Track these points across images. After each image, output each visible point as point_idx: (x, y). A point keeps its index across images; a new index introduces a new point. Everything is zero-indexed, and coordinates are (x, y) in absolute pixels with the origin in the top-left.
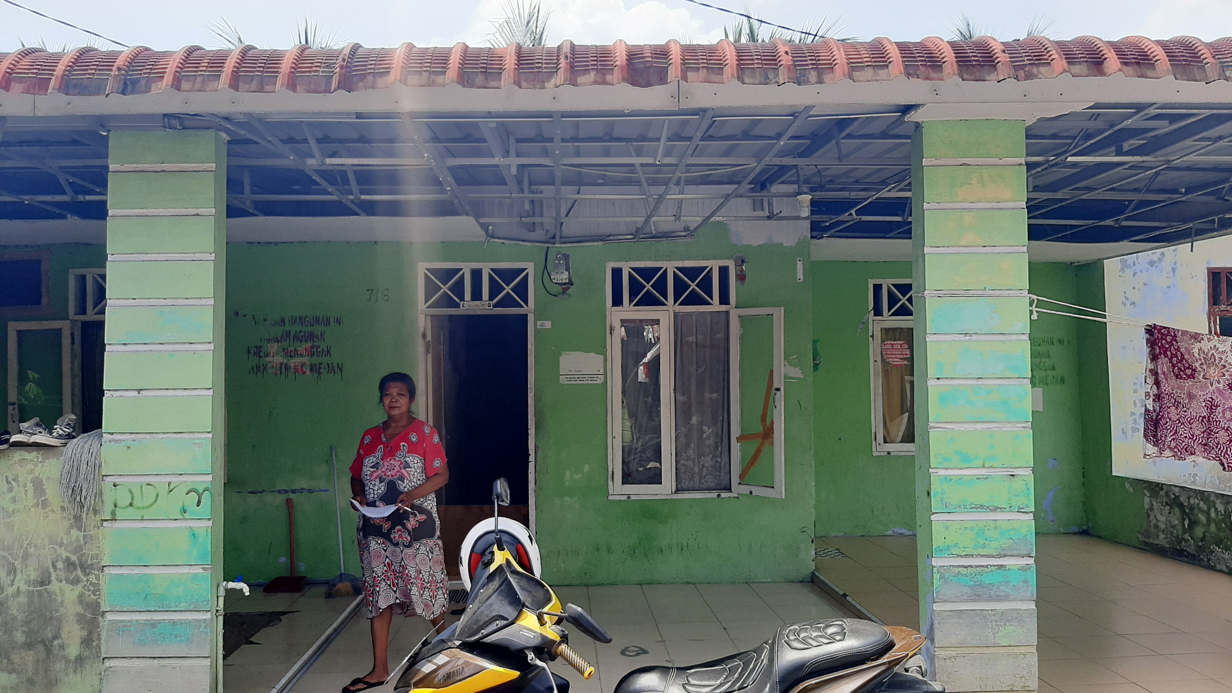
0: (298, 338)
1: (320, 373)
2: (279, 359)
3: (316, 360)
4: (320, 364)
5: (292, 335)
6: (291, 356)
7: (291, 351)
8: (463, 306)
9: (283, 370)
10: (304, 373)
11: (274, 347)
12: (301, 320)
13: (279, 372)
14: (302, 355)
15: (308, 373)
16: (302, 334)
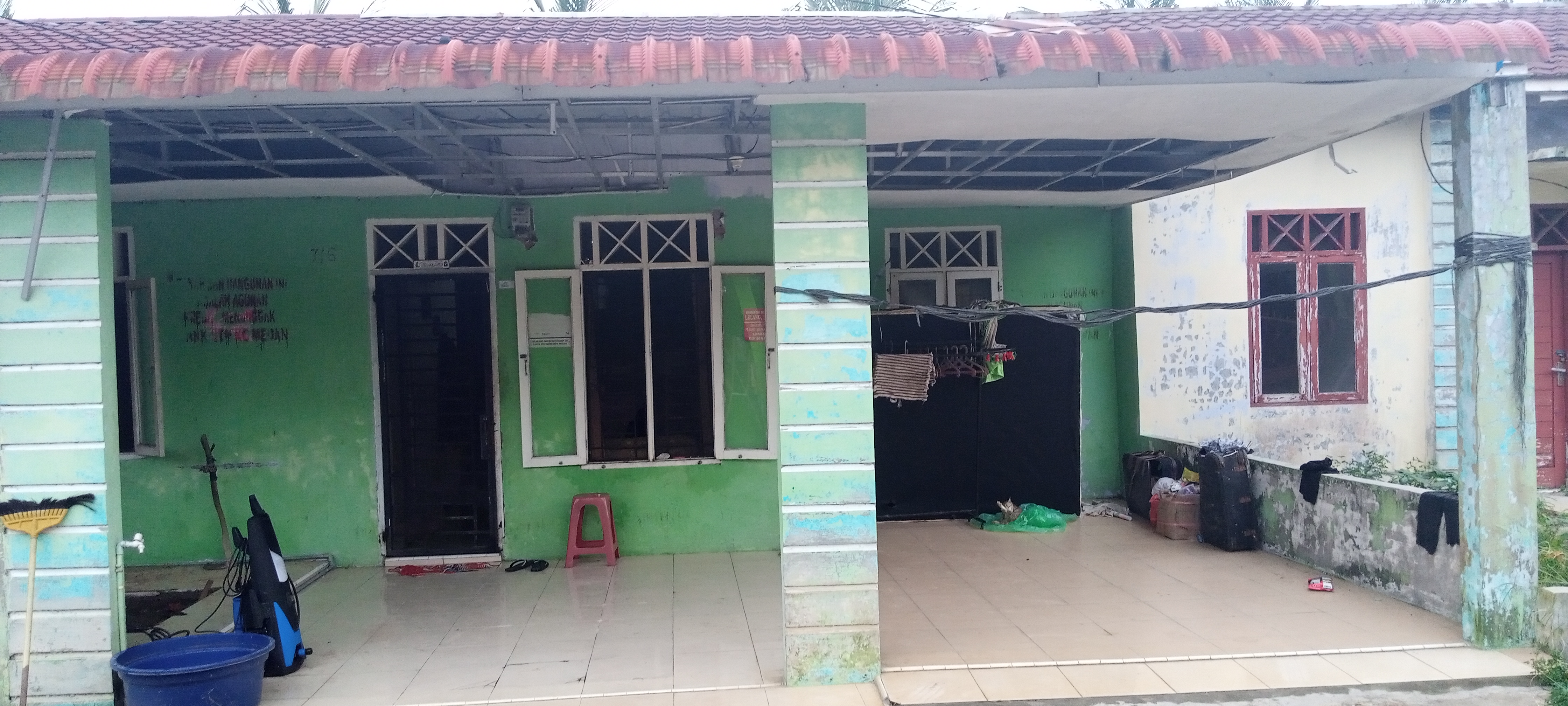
0: (239, 303)
1: (263, 340)
2: (219, 326)
3: (258, 326)
4: (263, 330)
5: (231, 300)
6: (232, 322)
7: (231, 317)
8: (417, 266)
9: (224, 336)
10: (247, 340)
11: (212, 314)
12: (241, 283)
13: (219, 339)
14: (243, 321)
15: (251, 339)
16: (242, 297)
